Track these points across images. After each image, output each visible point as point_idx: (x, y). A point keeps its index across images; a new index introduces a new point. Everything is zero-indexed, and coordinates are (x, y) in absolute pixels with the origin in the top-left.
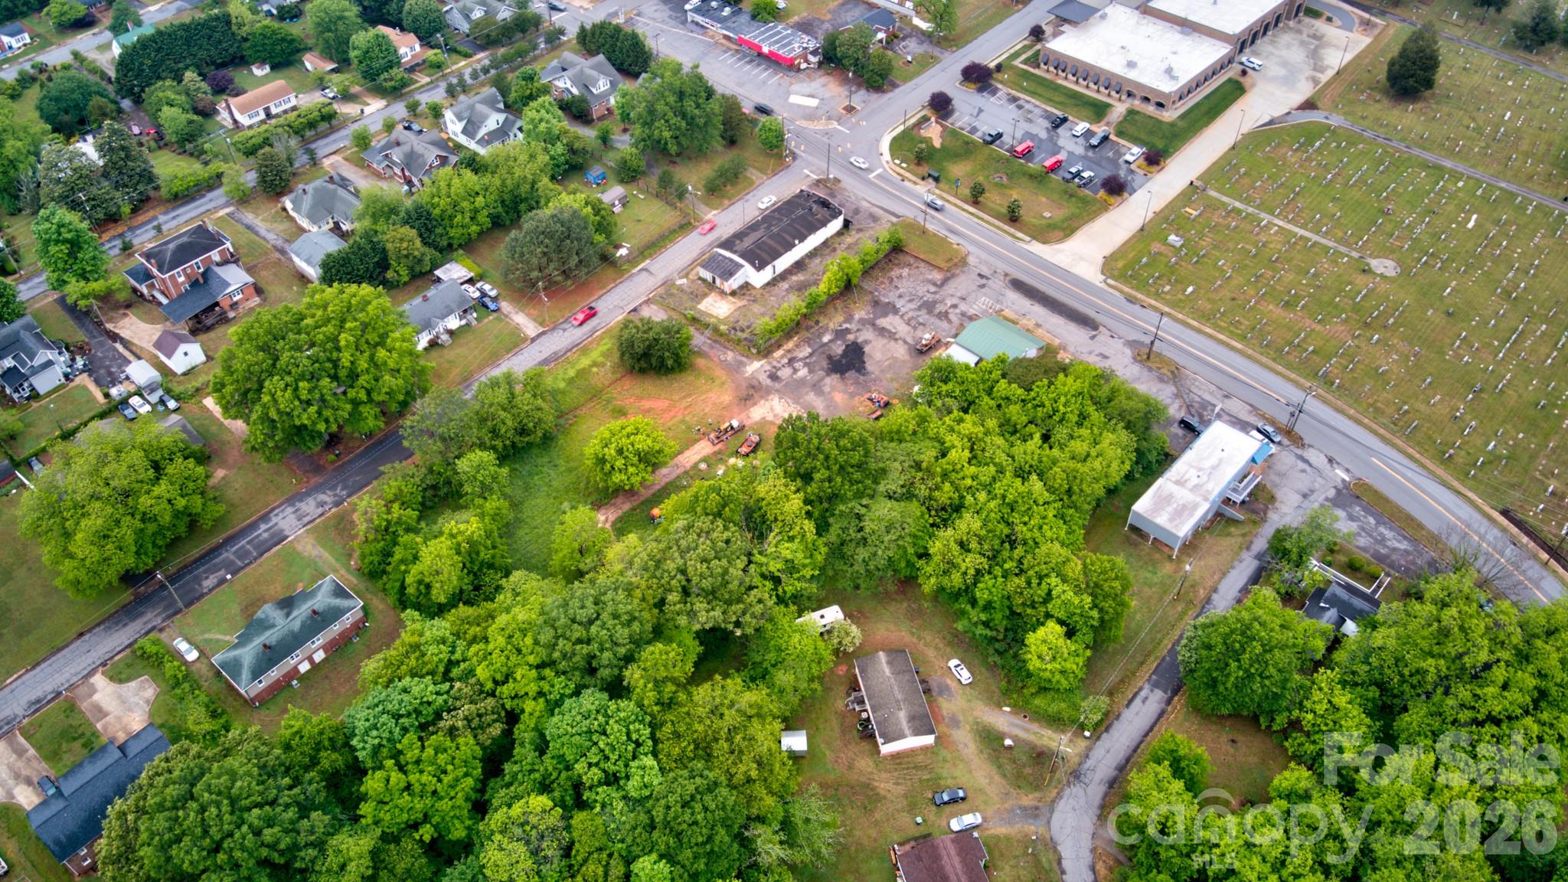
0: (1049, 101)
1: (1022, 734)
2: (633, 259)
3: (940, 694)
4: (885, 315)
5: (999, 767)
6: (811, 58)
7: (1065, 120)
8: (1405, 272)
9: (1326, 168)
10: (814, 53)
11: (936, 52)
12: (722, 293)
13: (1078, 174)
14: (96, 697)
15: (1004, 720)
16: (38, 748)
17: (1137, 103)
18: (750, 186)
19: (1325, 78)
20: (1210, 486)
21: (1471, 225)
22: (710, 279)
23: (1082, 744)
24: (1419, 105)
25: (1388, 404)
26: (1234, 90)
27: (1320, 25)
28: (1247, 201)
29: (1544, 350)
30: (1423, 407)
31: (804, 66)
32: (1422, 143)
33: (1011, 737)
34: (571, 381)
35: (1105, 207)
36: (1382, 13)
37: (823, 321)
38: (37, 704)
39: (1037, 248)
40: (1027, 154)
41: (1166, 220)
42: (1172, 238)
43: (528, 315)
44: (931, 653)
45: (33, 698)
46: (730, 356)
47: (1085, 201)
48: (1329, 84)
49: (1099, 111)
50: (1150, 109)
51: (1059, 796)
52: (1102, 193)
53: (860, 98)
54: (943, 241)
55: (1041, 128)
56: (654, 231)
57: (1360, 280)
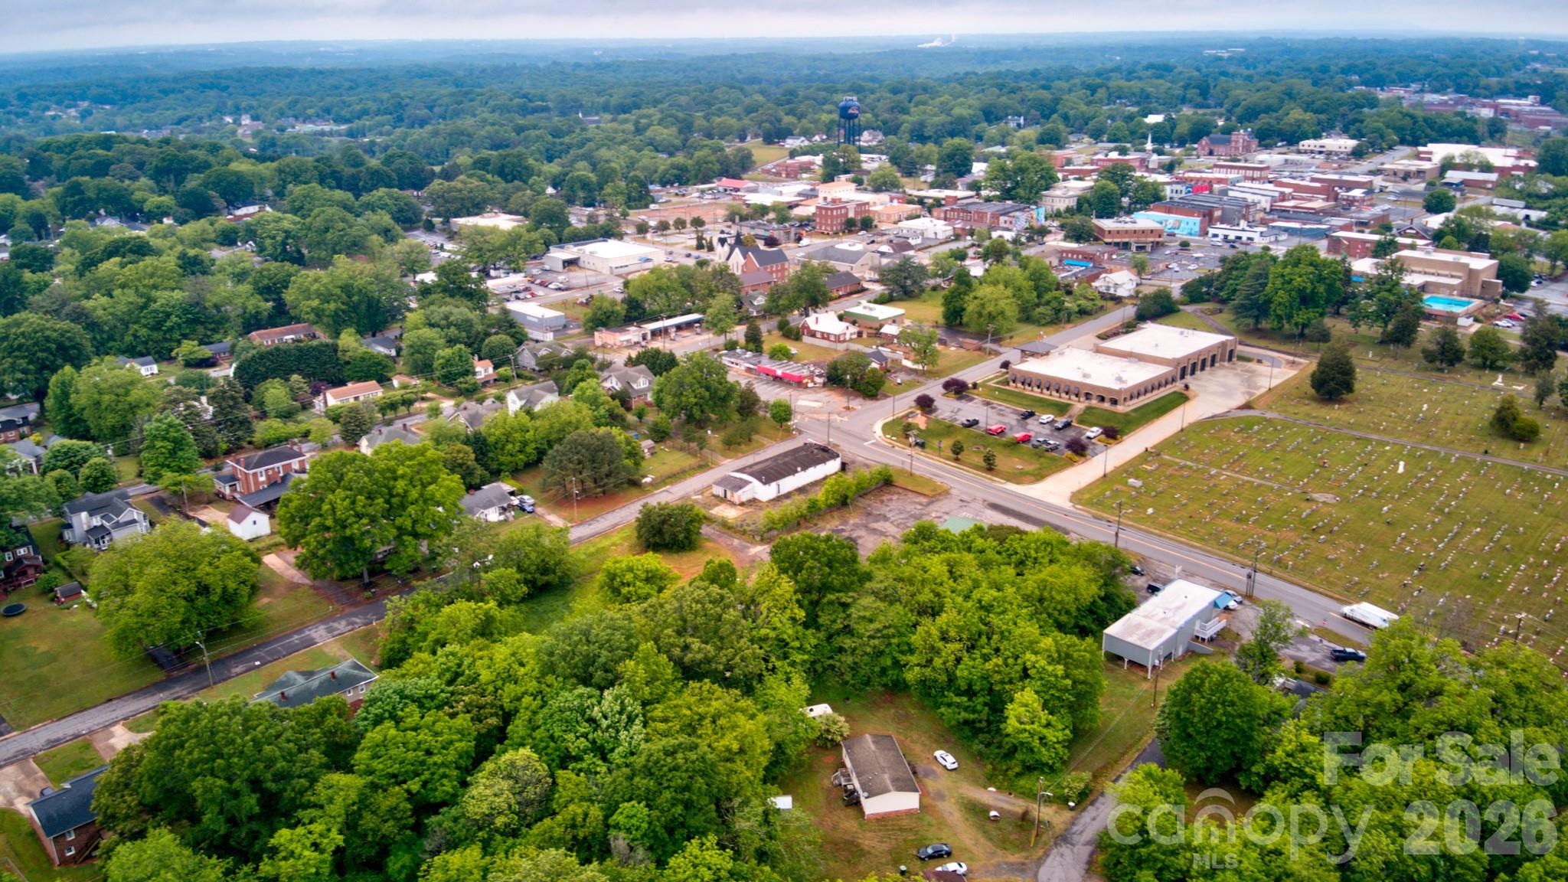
0: (1019, 404)
1: (1006, 806)
2: (655, 485)
3: (926, 775)
4: (877, 521)
5: (985, 832)
6: (818, 380)
7: (1031, 414)
8: (1345, 501)
9: (1265, 441)
10: (820, 376)
11: (921, 379)
12: (732, 504)
13: (1045, 442)
14: (112, 741)
15: (989, 796)
16: (47, 772)
17: (1094, 402)
18: (762, 447)
19: (1258, 393)
20: (1176, 619)
21: (1401, 470)
22: (722, 494)
23: (1067, 815)
24: (1343, 406)
25: (1339, 578)
26: (1181, 398)
27: (1253, 366)
28: (1196, 460)
29: (1481, 543)
30: (1373, 580)
31: (811, 385)
32: (1350, 426)
33: (996, 809)
34: (590, 555)
35: (1071, 463)
36: (1305, 356)
37: (821, 524)
38: (54, 743)
39: (1012, 487)
40: (1001, 432)
41: (1126, 471)
42: (1131, 481)
43: (560, 516)
44: (918, 748)
45: (53, 737)
46: (736, 542)
47: (1053, 459)
48: (1262, 396)
49: (1062, 409)
50: (1107, 405)
51: (1046, 855)
52: (1069, 453)
53: (857, 403)
54: (930, 480)
55: (1012, 419)
56: (676, 469)
57: (1304, 505)
